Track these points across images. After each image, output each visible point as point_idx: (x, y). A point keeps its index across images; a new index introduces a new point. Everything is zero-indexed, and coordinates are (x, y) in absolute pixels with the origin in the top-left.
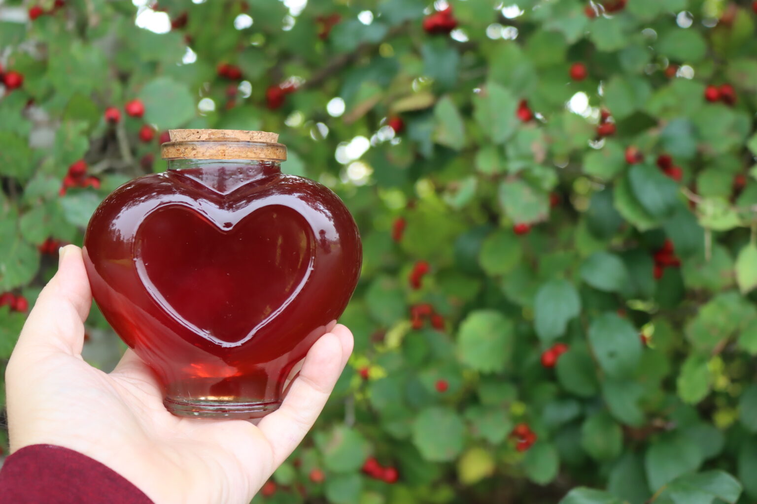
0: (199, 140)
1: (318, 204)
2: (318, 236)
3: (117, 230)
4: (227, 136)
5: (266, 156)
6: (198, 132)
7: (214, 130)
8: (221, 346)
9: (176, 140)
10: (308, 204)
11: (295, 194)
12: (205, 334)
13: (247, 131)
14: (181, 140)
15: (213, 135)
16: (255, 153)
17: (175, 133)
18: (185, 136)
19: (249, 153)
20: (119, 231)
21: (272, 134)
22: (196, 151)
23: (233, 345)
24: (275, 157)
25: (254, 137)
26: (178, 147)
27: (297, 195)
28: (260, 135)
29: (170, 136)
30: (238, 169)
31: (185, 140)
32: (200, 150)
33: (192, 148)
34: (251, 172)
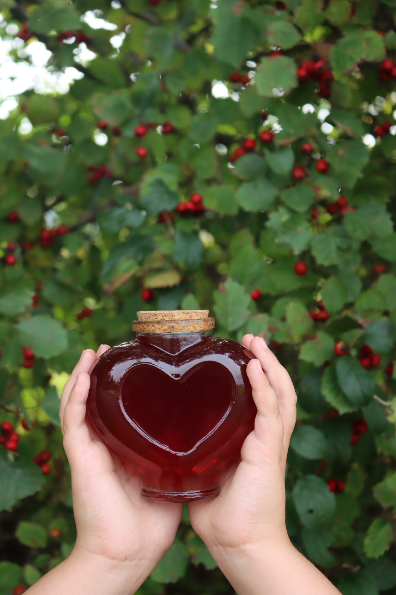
0: (156, 320)
1: (241, 361)
4: (174, 317)
5: (201, 327)
6: (156, 315)
8: (176, 455)
9: (142, 320)
10: (235, 362)
11: (226, 354)
13: (187, 312)
14: (145, 320)
15: (166, 316)
16: (193, 326)
17: (141, 315)
18: (147, 317)
19: (189, 327)
20: (113, 376)
21: (205, 312)
22: (155, 327)
23: (184, 454)
26: (143, 325)
27: (227, 354)
29: (138, 316)
30: (183, 338)
31: (148, 320)
32: (158, 326)
33: (152, 325)
34: (191, 339)
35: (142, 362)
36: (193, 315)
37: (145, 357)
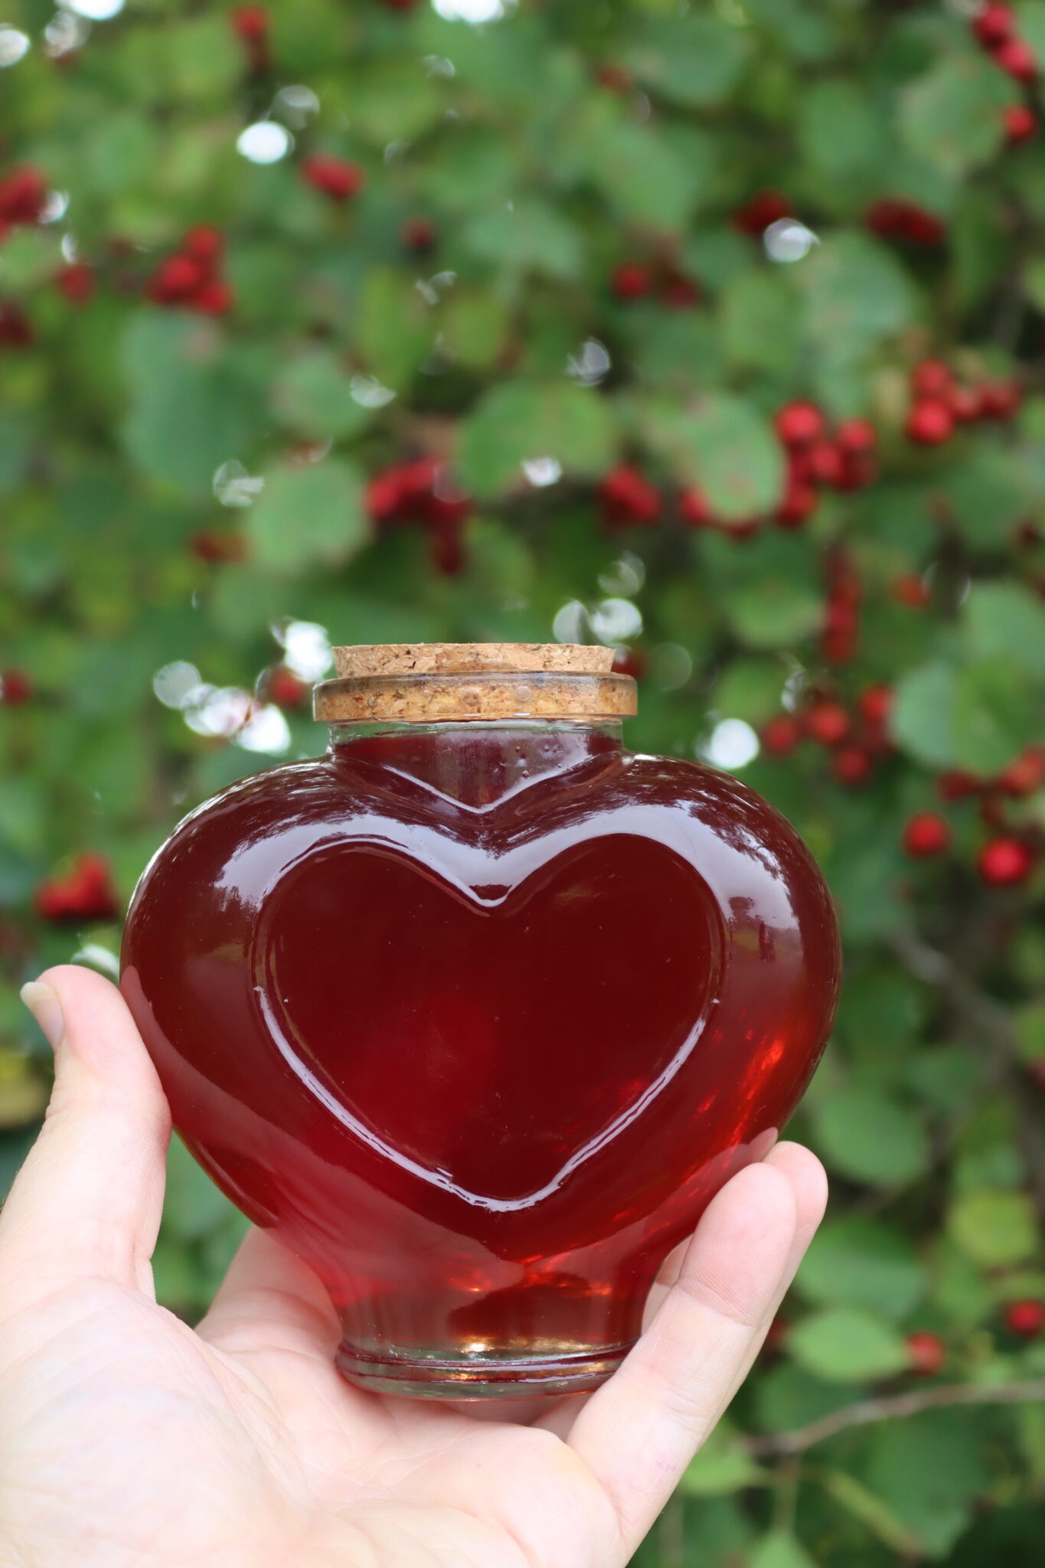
0: (412, 671)
1: (744, 833)
2: (727, 912)
3: (230, 889)
4: (483, 660)
5: (586, 708)
6: (408, 653)
7: (449, 646)
8: (484, 1209)
9: (352, 673)
10: (719, 834)
11: (679, 801)
12: (438, 1179)
13: (535, 646)
14: (365, 674)
15: (449, 658)
16: (557, 701)
17: (349, 655)
18: (374, 663)
19: (541, 703)
20: (235, 889)
21: (600, 651)
22: (406, 701)
23: (514, 1206)
24: (609, 710)
25: (555, 661)
26: (357, 692)
27: (687, 805)
28: (567, 653)
30: (516, 744)
31: (376, 674)
32: (415, 697)
33: (394, 693)
34: (547, 751)
35: (350, 833)
36: (559, 657)
37: (360, 811)
